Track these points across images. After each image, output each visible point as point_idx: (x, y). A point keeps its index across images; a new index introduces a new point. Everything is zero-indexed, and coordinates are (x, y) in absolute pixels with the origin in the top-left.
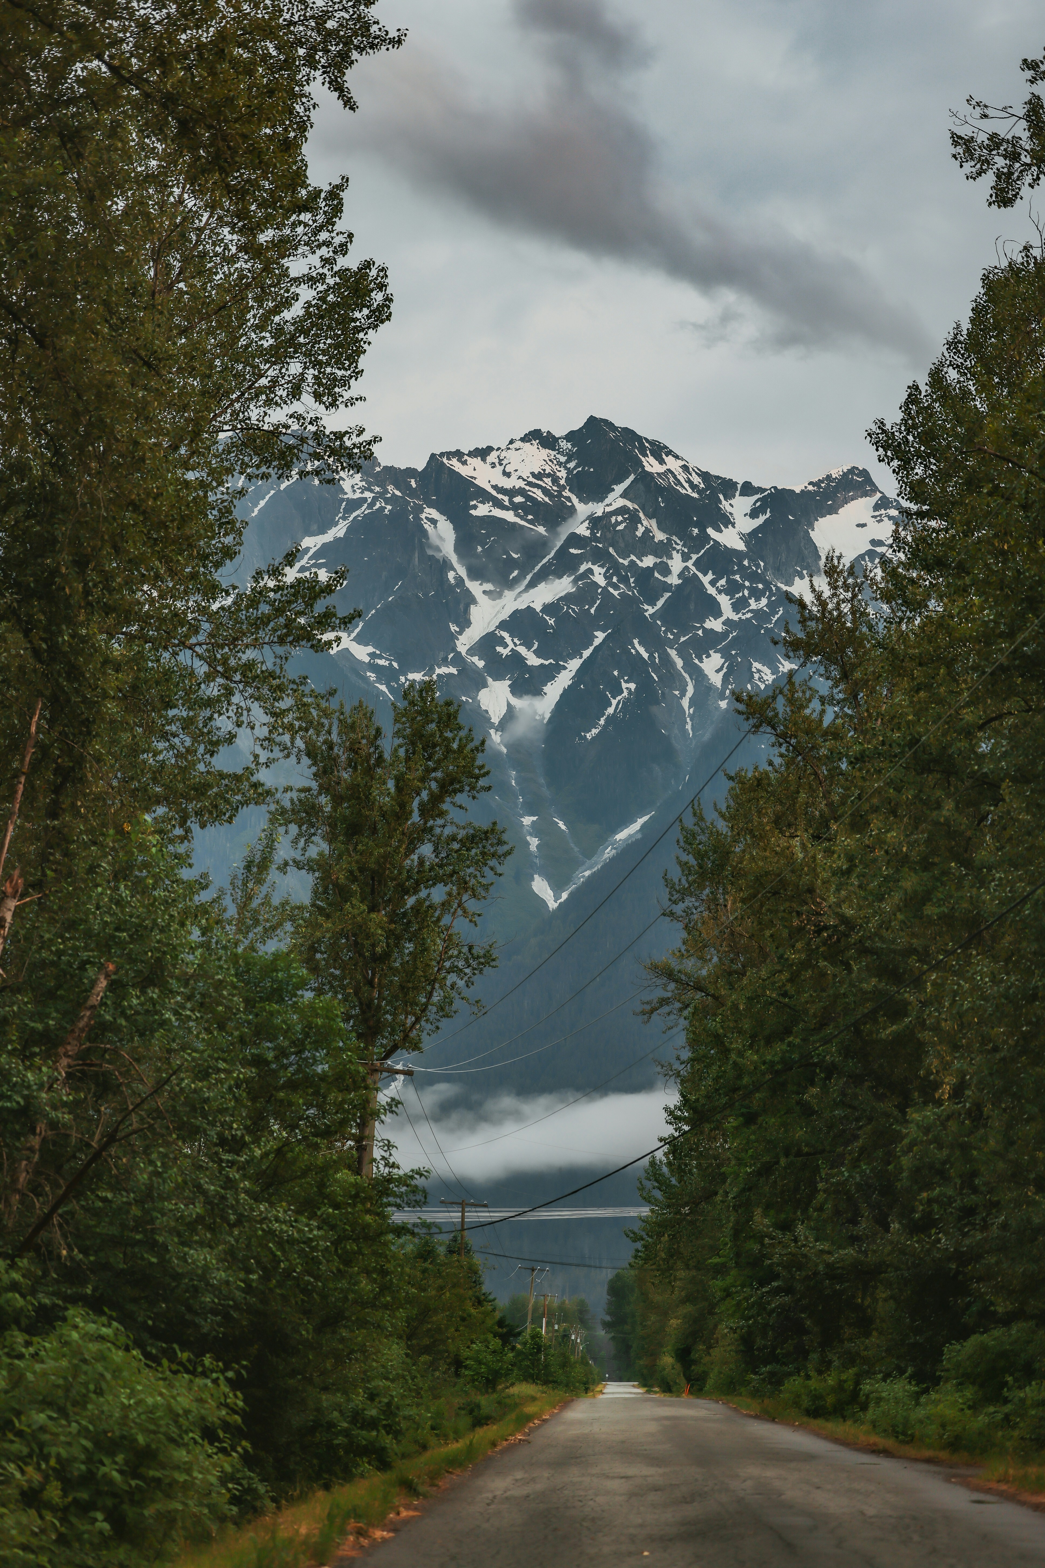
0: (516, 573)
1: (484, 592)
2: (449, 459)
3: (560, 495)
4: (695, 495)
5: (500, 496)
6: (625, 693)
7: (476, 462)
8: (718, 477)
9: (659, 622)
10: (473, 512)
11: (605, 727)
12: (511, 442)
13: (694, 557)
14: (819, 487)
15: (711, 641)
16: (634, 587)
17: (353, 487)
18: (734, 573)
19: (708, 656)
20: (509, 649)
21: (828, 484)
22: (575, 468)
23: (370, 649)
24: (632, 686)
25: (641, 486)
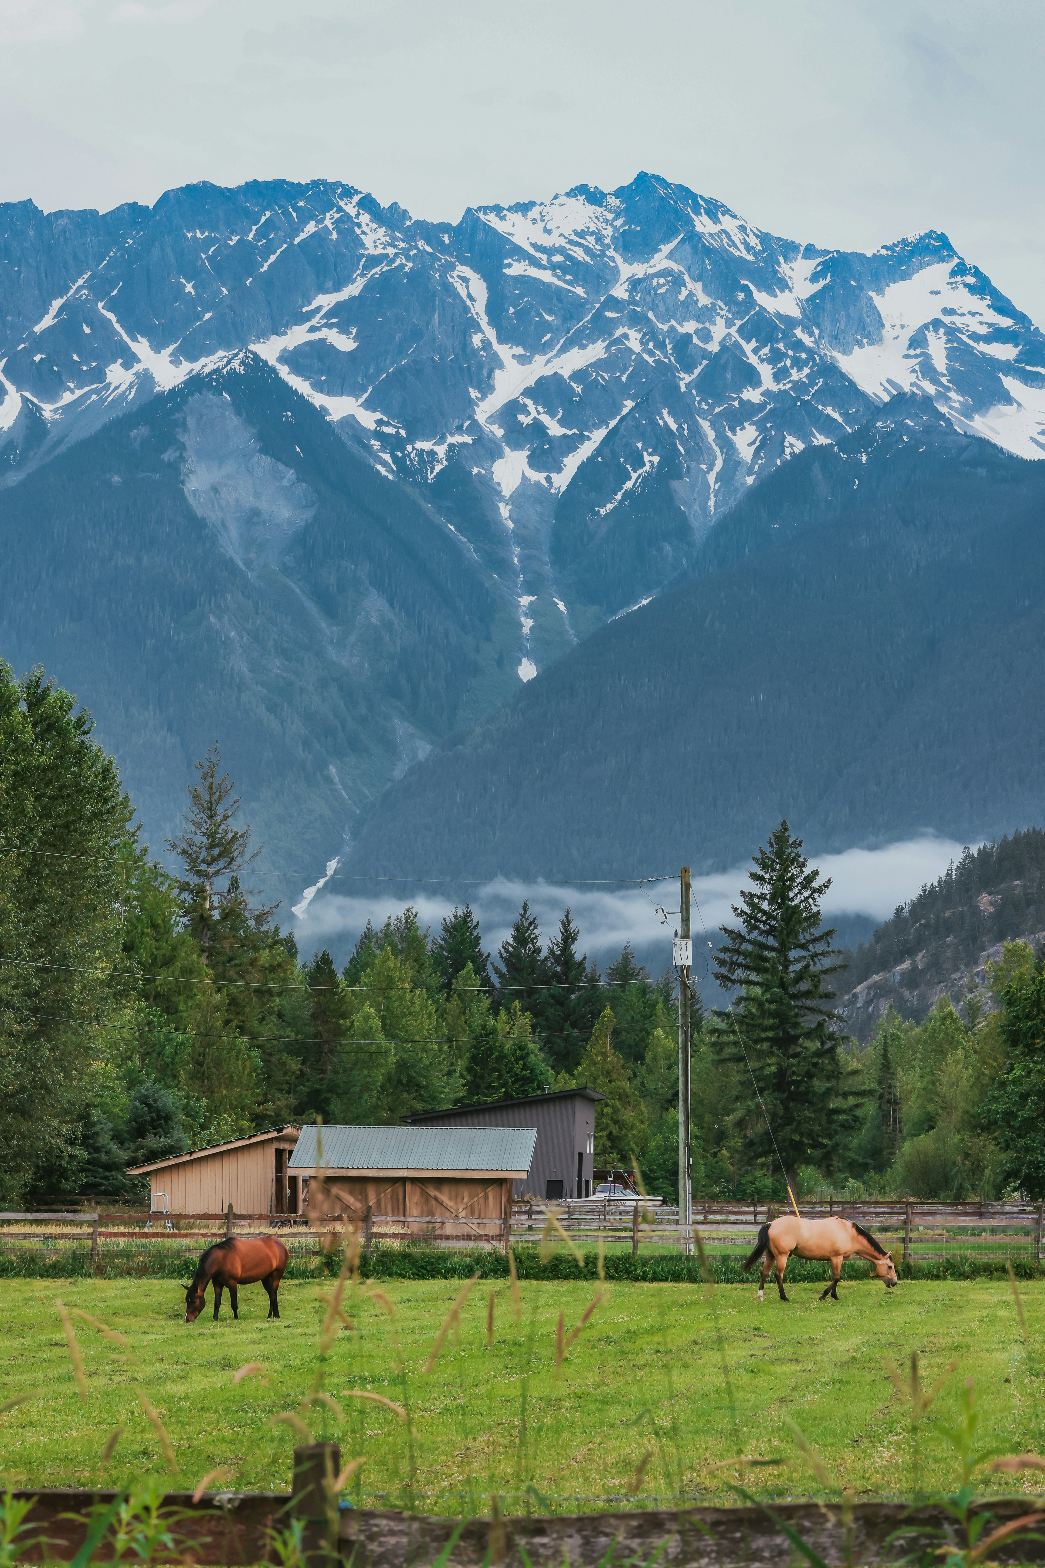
0: (548, 336)
1: (514, 356)
2: (485, 214)
3: (603, 254)
4: (750, 258)
5: (538, 255)
6: (647, 467)
7: (515, 218)
8: (779, 239)
9: (694, 392)
10: (506, 271)
11: (621, 502)
12: (556, 197)
13: (739, 323)
14: (893, 251)
15: (747, 411)
16: (672, 354)
17: (375, 242)
18: (778, 341)
19: (743, 428)
20: (531, 417)
21: (903, 248)
22: (622, 226)
23: (378, 416)
24: (656, 459)
25: (687, 247)
